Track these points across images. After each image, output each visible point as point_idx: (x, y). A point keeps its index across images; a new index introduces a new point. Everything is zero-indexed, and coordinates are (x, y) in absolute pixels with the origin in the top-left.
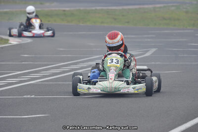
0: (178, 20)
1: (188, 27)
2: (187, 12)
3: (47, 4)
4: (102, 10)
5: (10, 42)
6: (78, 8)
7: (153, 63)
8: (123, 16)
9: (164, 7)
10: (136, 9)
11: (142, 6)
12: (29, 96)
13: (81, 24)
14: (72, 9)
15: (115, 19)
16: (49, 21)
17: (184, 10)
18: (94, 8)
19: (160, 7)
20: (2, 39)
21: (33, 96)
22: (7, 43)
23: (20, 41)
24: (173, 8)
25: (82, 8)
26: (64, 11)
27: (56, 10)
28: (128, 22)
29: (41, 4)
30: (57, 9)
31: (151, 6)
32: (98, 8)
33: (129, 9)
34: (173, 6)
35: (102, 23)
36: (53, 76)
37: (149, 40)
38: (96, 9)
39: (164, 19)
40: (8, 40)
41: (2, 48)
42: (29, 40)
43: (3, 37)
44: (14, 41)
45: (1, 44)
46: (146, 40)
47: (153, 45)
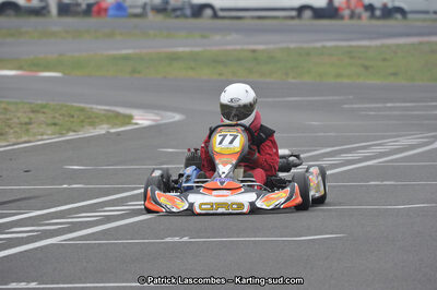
3: (217, 37)
4: (336, 47)
5: (134, 121)
6: (284, 45)
8: (385, 60)
10: (413, 44)
11: (425, 39)
12: (177, 239)
14: (271, 46)
15: (366, 68)
16: (220, 74)
18: (319, 45)
20: (118, 115)
21: (185, 239)
22: (129, 123)
23: (157, 118)
25: (292, 46)
26: (254, 51)
27: (235, 50)
28: (395, 74)
29: (203, 37)
30: (239, 47)
32: (329, 44)
33: (398, 45)
35: (338, 76)
38: (324, 47)
40: (130, 117)
41: (118, 134)
42: (177, 117)
43: (122, 110)
44: (143, 119)
45: (114, 125)
46: (435, 113)
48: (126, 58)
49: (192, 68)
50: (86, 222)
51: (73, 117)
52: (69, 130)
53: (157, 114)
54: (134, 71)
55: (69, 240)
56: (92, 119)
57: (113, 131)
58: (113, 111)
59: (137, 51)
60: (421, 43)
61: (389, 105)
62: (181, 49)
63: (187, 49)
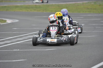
0: (95, 9)
1: (101, 13)
2: (100, 5)
3: (27, 2)
4: (55, 4)
5: (7, 22)
9: (88, 3)
10: (73, 4)
12: (16, 50)
13: (44, 12)
16: (28, 11)
17: (99, 4)
18: (51, 4)
19: (86, 3)
20: (3, 20)
21: (18, 50)
22: (5, 22)
23: (12, 21)
24: (93, 3)
26: (36, 5)
30: (32, 4)
31: (81, 2)
32: (53, 4)
33: (70, 4)
34: (93, 2)
36: (29, 39)
37: (80, 20)
39: (88, 9)
40: (6, 21)
41: (3, 25)
42: (17, 21)
43: (4, 19)
44: (9, 21)
45: (2, 23)
46: (79, 20)
47: (82, 22)
48: (5, 7)
49: (21, 9)
53: (12, 20)
54: (7, 10)
57: (2, 24)
59: (8, 5)
60: (75, 4)
62: (18, 5)
63: (20, 5)
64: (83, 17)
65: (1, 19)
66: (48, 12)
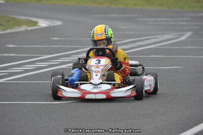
5: (39, 24)
7: (189, 47)
13: (113, 6)
20: (31, 21)
22: (36, 25)
23: (49, 23)
28: (161, 5)
35: (135, 5)
37: (184, 23)
40: (36, 23)
41: (31, 30)
42: (59, 23)
44: (43, 24)
45: (29, 26)
46: (181, 23)
47: (188, 28)
50: (16, 72)
51: (9, 21)
52: (8, 28)
55: (8, 80)
56: (19, 23)
57: (29, 29)
58: (28, 20)
61: (159, 19)
64: (189, 19)
65: (26, 20)
66: (120, 6)
